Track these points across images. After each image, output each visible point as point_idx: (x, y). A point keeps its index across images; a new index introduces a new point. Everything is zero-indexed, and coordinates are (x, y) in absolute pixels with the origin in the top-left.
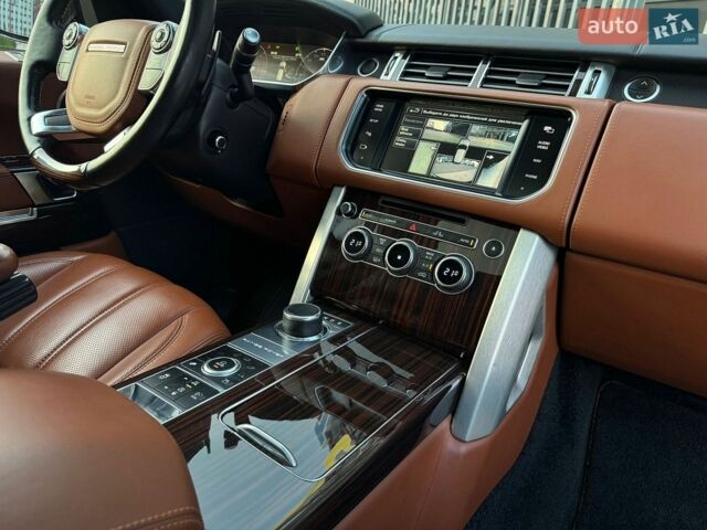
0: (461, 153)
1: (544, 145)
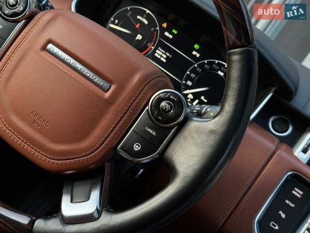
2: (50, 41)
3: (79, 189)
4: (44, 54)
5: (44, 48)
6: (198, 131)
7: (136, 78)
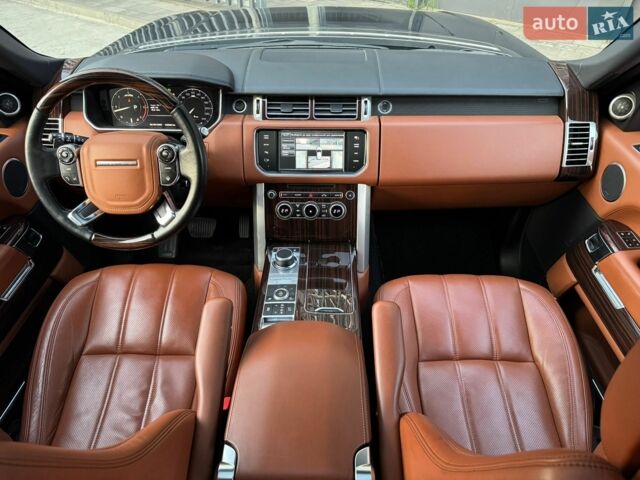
0: (319, 154)
1: (357, 146)
2: (96, 161)
3: (161, 211)
4: (99, 168)
5: (96, 165)
6: (185, 155)
7: (144, 150)
